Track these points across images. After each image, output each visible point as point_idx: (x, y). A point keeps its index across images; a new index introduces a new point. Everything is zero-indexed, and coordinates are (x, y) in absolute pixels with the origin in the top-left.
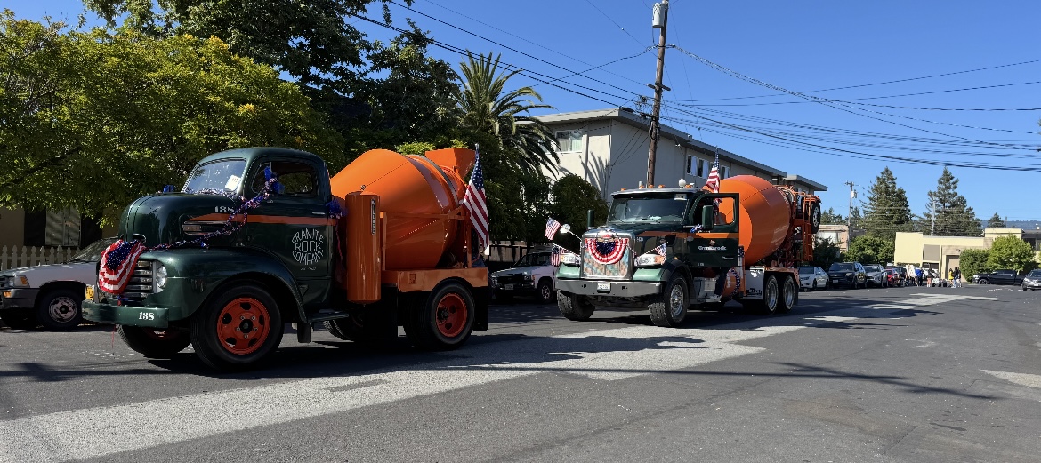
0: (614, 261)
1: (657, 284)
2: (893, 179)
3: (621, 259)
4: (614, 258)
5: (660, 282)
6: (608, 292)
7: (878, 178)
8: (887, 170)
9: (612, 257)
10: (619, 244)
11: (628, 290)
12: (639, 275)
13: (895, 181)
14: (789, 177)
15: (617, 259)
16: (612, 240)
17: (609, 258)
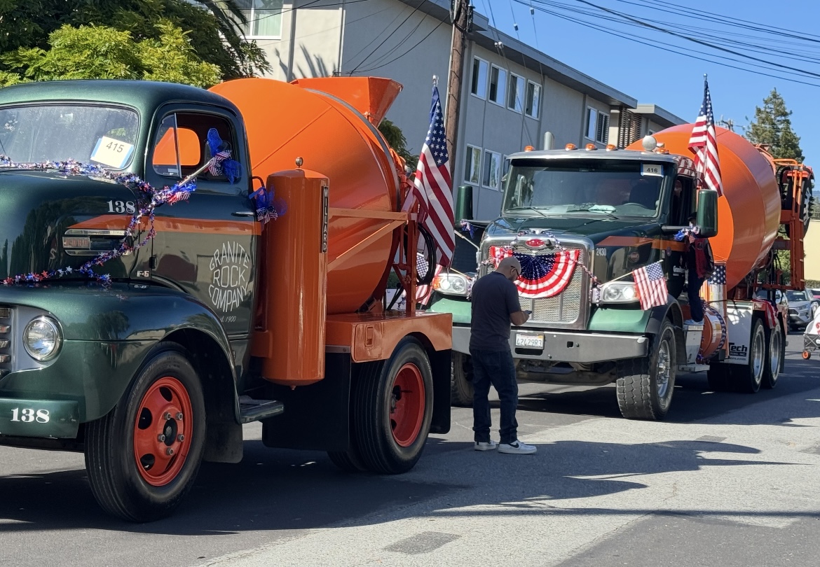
0: (550, 292)
1: (641, 339)
2: (785, 114)
3: (566, 287)
4: (551, 286)
5: (647, 335)
6: (539, 352)
7: (759, 111)
8: (775, 96)
9: (547, 284)
10: (563, 259)
11: (581, 349)
12: (601, 320)
13: (789, 118)
14: (640, 109)
15: (556, 288)
16: (548, 252)
17: (541, 286)
